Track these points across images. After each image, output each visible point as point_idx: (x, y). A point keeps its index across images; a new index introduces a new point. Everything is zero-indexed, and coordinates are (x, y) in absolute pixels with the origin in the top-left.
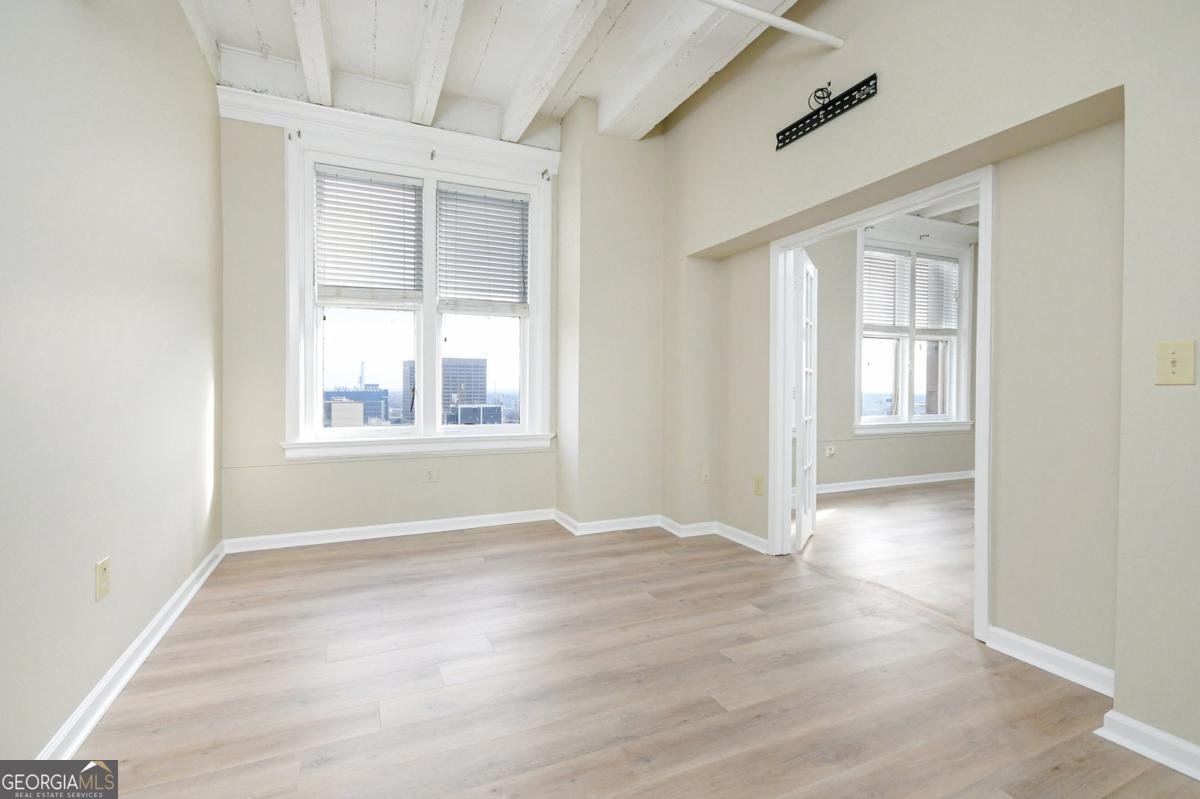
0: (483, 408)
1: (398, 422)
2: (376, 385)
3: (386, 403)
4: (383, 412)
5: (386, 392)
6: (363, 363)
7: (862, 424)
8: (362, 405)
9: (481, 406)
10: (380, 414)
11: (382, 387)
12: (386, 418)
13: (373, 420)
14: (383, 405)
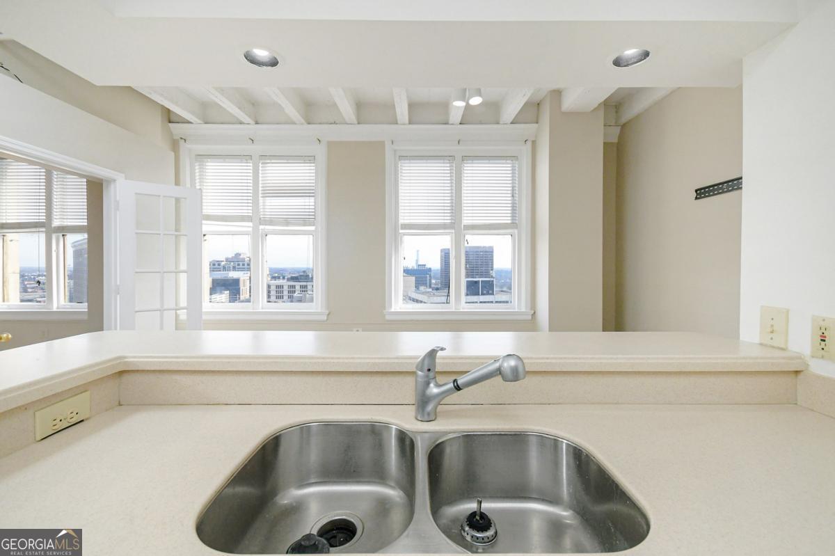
0: (482, 281)
1: (437, 289)
2: (425, 265)
3: (430, 276)
4: (428, 282)
5: (430, 270)
6: (418, 251)
7: (393, 310)
8: (414, 278)
9: (480, 279)
10: (426, 284)
11: (428, 266)
12: (430, 287)
13: (422, 288)
14: (428, 278)
